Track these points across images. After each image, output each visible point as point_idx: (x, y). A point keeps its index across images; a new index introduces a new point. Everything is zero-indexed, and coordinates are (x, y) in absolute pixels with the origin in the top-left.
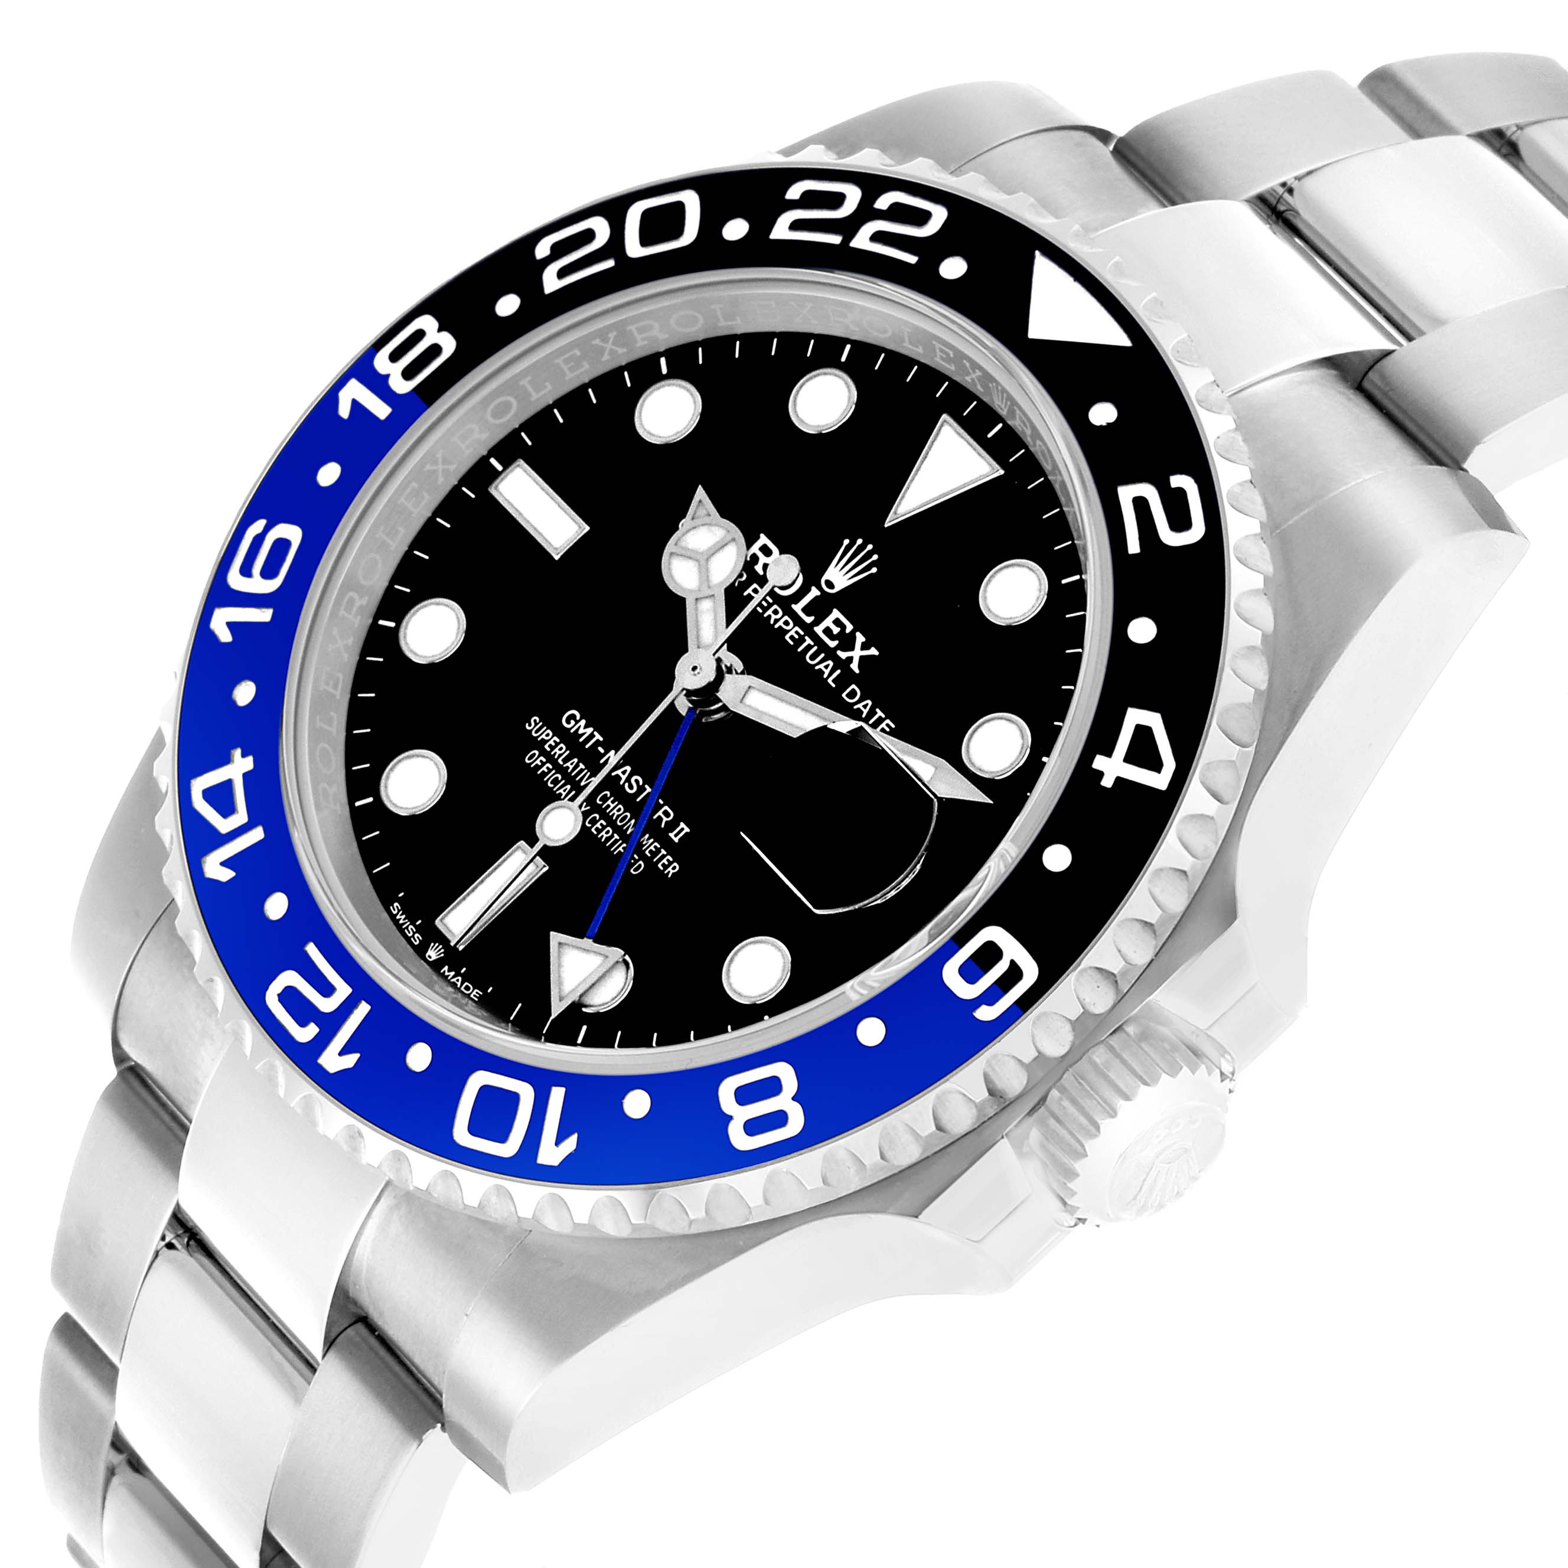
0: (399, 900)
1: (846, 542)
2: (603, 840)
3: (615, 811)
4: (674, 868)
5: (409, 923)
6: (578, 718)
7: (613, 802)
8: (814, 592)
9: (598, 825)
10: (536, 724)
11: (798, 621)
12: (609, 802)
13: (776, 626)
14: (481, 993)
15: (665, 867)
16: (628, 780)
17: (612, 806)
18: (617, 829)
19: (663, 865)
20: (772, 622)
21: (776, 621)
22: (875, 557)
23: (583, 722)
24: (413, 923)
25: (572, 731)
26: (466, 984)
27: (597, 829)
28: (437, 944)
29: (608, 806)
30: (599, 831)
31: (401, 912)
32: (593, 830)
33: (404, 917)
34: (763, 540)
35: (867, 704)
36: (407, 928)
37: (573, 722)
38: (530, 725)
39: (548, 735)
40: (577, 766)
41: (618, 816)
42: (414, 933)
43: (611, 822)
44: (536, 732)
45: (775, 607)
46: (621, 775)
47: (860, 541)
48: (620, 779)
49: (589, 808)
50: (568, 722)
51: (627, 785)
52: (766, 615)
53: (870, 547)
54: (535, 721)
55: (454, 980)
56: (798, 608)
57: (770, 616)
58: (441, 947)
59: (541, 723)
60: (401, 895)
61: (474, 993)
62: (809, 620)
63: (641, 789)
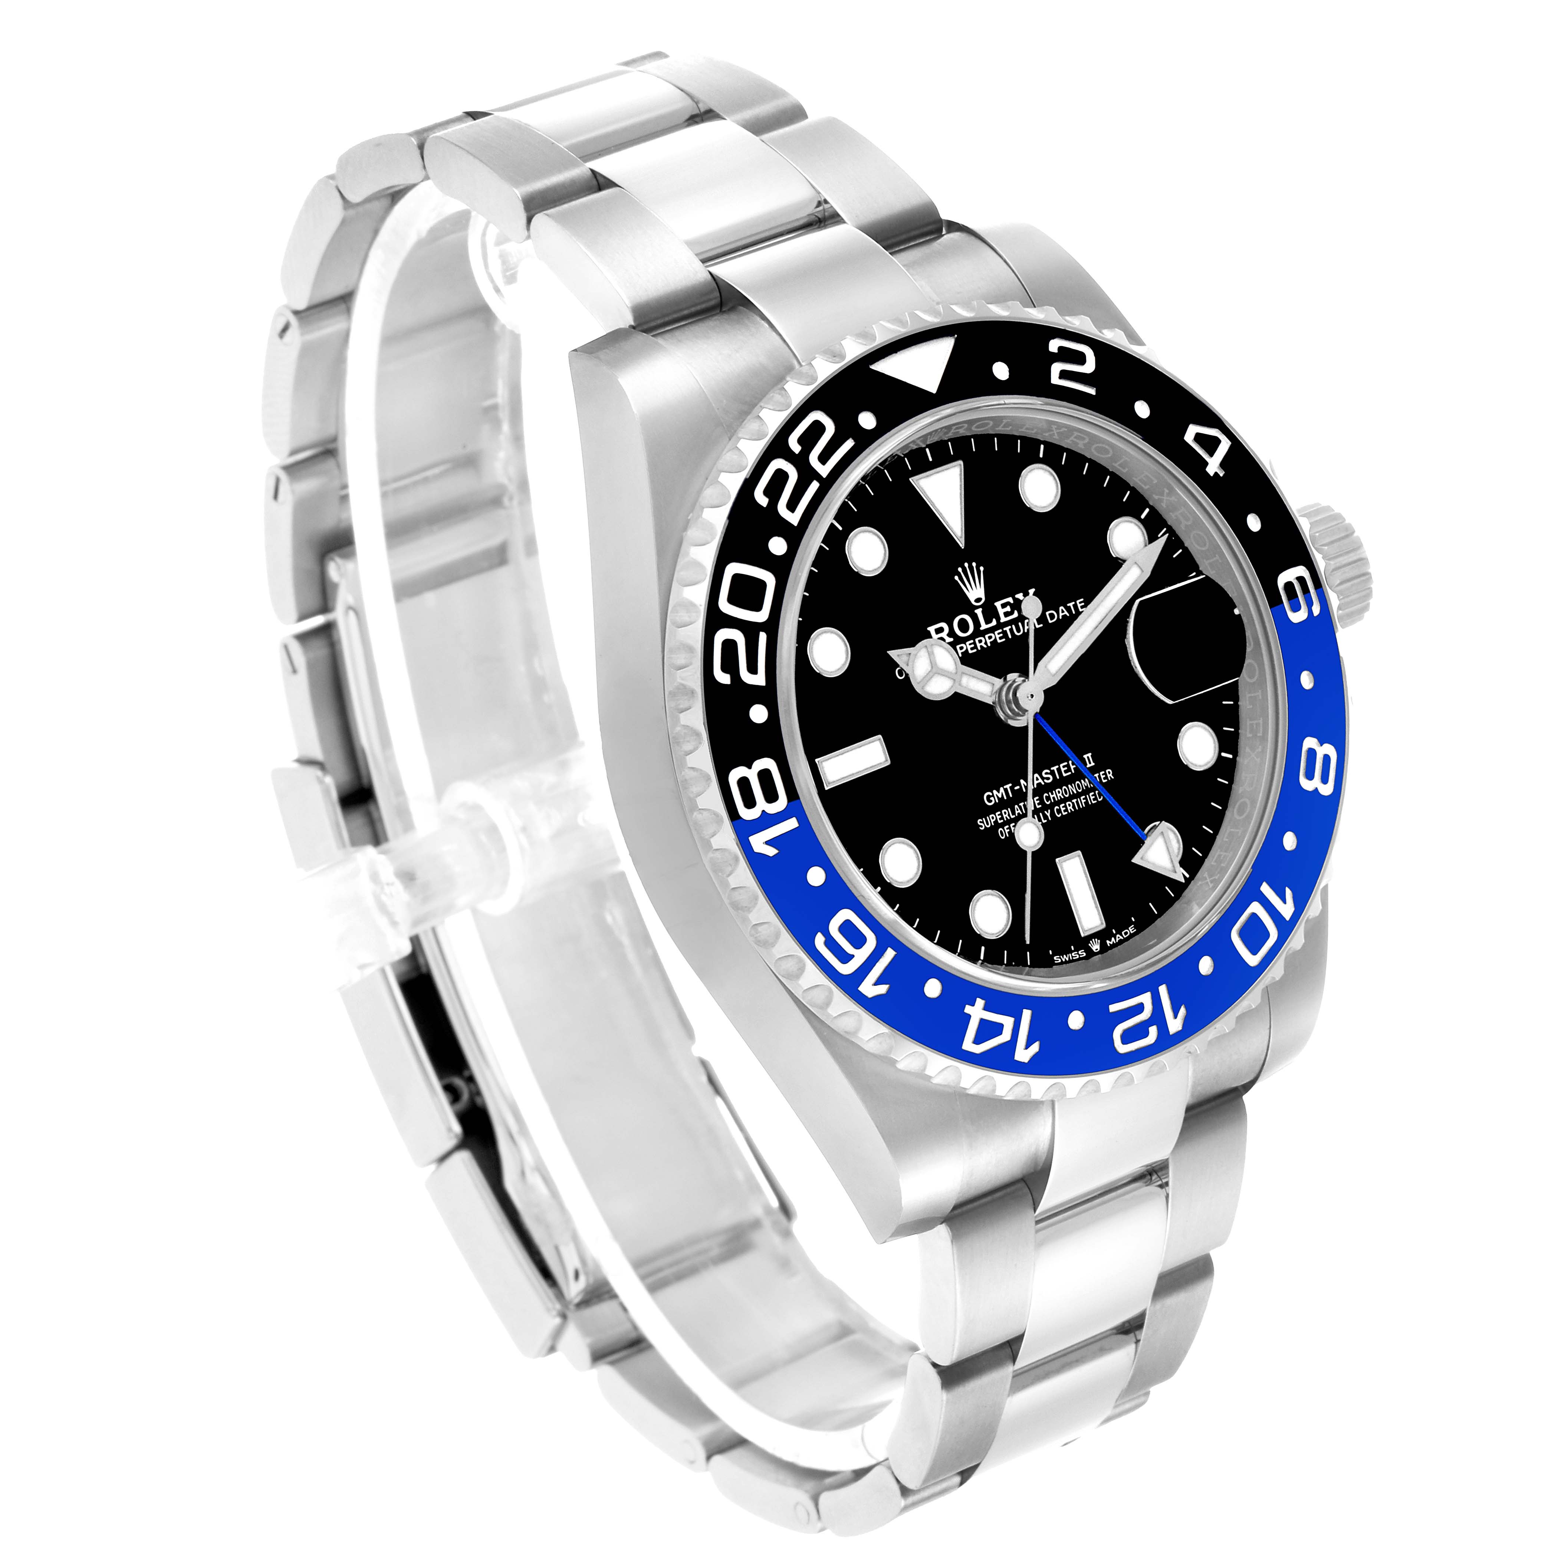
0: (1054, 955)
1: (956, 578)
2: (1073, 810)
3: (1058, 795)
4: (1109, 773)
5: (1070, 955)
6: (991, 794)
7: (1052, 794)
8: (979, 612)
9: (1063, 809)
10: (983, 822)
11: (992, 630)
12: (1051, 796)
13: (989, 645)
14: (1133, 926)
15: (1106, 778)
16: (1043, 778)
17: (1054, 795)
18: (1070, 798)
19: (1104, 779)
20: (985, 646)
21: (986, 643)
22: (974, 564)
23: (995, 792)
24: (1071, 952)
25: (997, 801)
26: (1123, 933)
27: (1065, 811)
28: (1091, 942)
29: (1054, 798)
30: (1066, 810)
31: (1061, 957)
32: (1064, 814)
33: (1065, 956)
34: (932, 629)
35: (1062, 610)
36: (1072, 957)
37: (992, 799)
38: (982, 826)
39: (993, 818)
40: (1020, 807)
41: (1062, 794)
42: (1078, 954)
43: (1064, 800)
44: (988, 824)
45: (977, 640)
46: (1038, 782)
47: (960, 569)
48: (1040, 783)
49: (1049, 811)
50: (990, 801)
51: (1045, 781)
52: (979, 648)
53: (966, 565)
54: (980, 822)
55: (1117, 940)
56: (984, 626)
57: (981, 646)
58: (1093, 940)
59: (984, 819)
60: (1051, 952)
61: (1131, 930)
62: (994, 623)
63: (1052, 773)
